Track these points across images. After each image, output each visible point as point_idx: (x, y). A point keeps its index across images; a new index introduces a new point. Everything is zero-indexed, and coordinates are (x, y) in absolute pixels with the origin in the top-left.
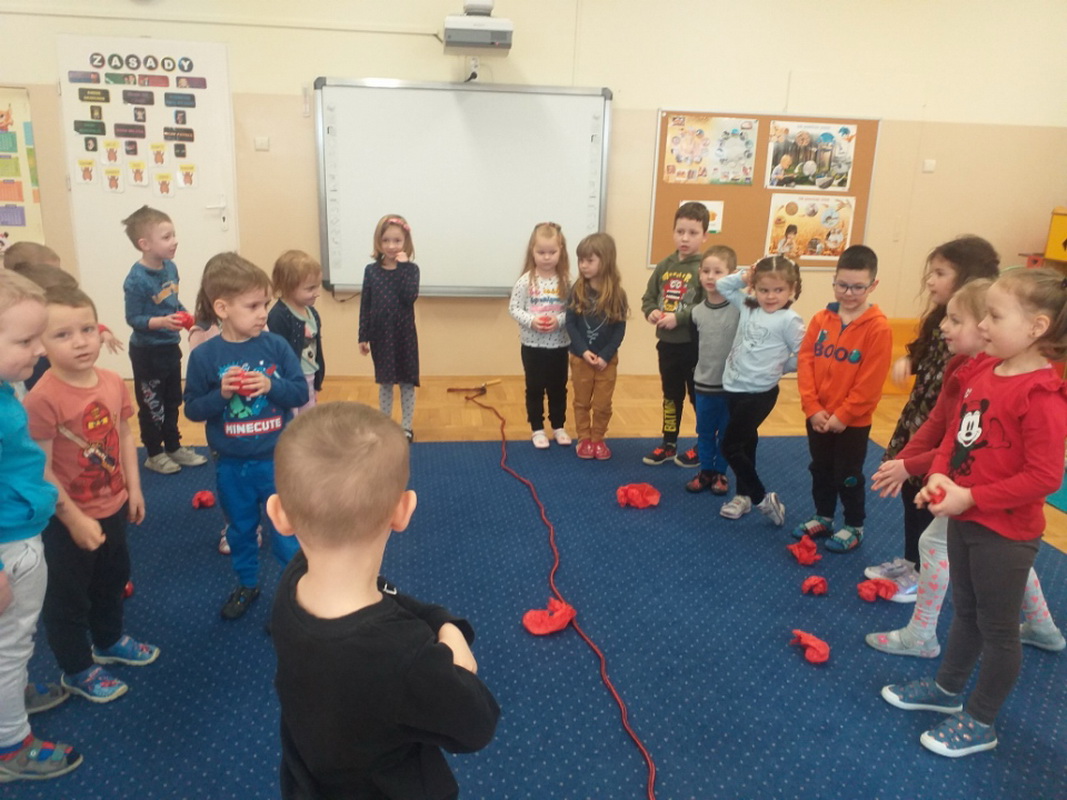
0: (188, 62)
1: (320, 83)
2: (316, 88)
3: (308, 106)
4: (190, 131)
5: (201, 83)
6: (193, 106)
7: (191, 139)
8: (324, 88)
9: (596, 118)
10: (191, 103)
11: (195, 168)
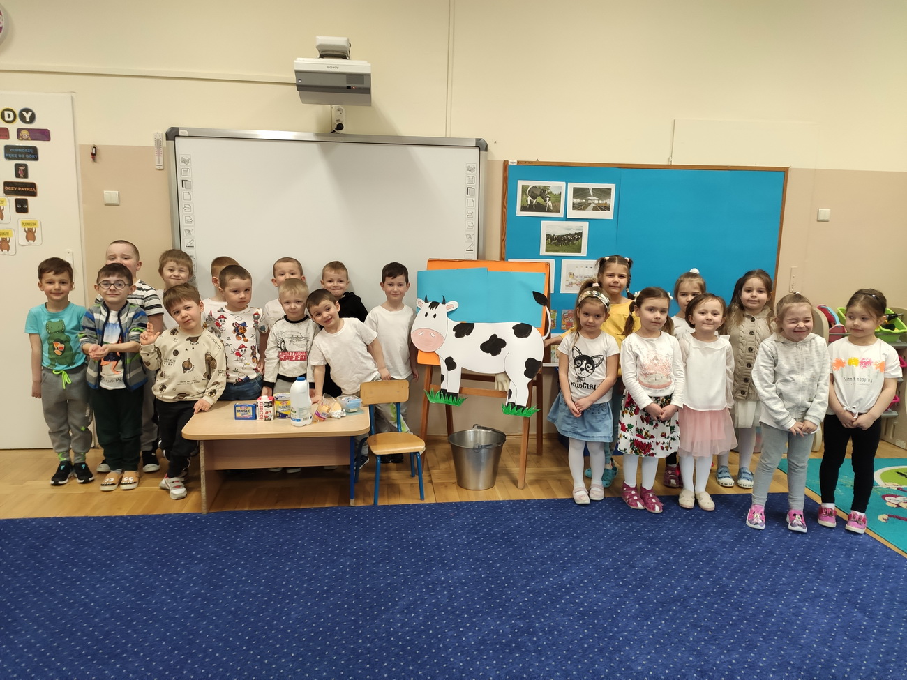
0: (30, 113)
1: (173, 134)
2: (168, 138)
3: (161, 158)
4: (33, 185)
5: (44, 135)
6: (36, 159)
7: (34, 194)
8: (177, 140)
9: (471, 170)
10: (33, 156)
11: (39, 224)
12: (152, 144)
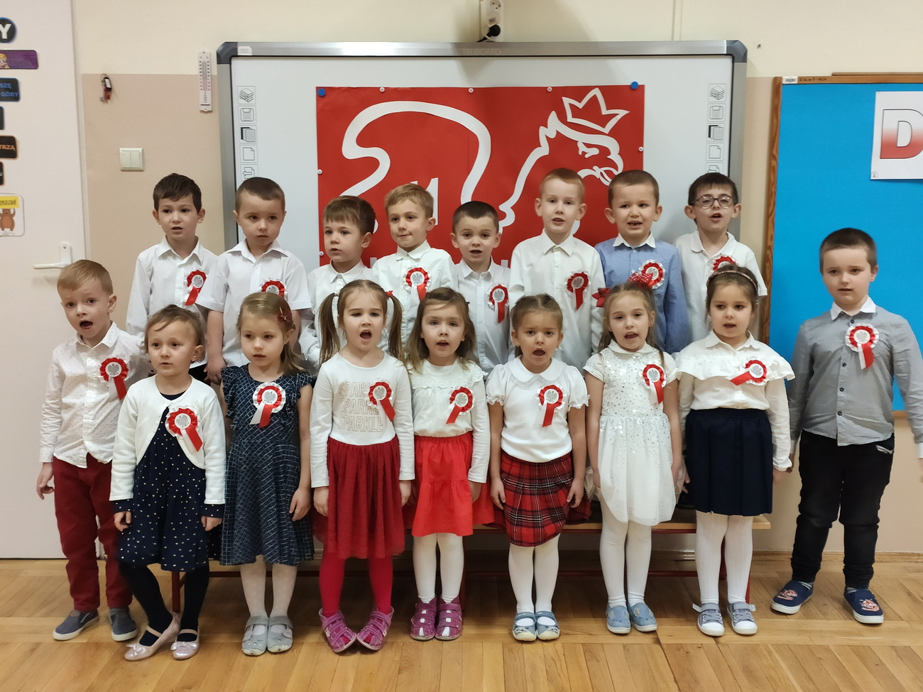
0: (8, 26)
1: (228, 54)
2: (220, 61)
3: (209, 93)
4: (11, 141)
5: (28, 60)
6: (16, 98)
7: (13, 155)
8: (235, 62)
9: (716, 95)
10: (12, 94)
11: (19, 202)
12: (195, 70)
